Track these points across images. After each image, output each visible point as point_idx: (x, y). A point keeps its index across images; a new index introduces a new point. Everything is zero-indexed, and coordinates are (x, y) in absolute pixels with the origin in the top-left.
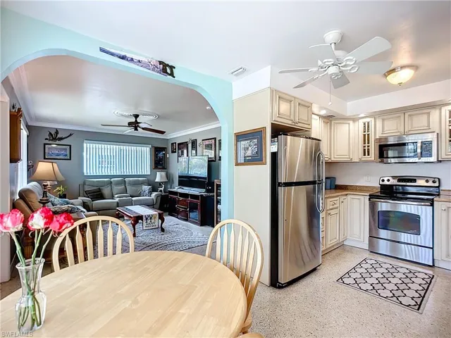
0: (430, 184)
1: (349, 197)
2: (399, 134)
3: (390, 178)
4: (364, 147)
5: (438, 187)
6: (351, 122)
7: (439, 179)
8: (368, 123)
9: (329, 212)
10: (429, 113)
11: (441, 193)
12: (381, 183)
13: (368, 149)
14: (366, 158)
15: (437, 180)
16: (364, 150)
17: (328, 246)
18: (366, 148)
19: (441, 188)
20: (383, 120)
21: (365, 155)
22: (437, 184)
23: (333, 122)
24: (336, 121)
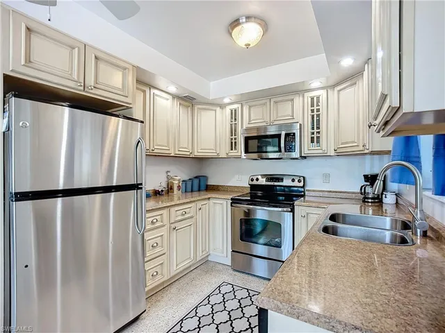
0: (296, 183)
1: (212, 201)
2: (264, 124)
3: (260, 177)
4: (232, 139)
5: (303, 187)
6: (218, 109)
7: (304, 178)
8: (235, 110)
9: (173, 226)
10: (293, 100)
11: (306, 193)
12: (251, 183)
13: (235, 142)
14: (234, 153)
15: (302, 179)
16: (232, 143)
17: (172, 274)
18: (233, 141)
19: (306, 188)
20: (250, 107)
21: (232, 150)
22: (301, 184)
23: (196, 107)
24: (200, 106)
